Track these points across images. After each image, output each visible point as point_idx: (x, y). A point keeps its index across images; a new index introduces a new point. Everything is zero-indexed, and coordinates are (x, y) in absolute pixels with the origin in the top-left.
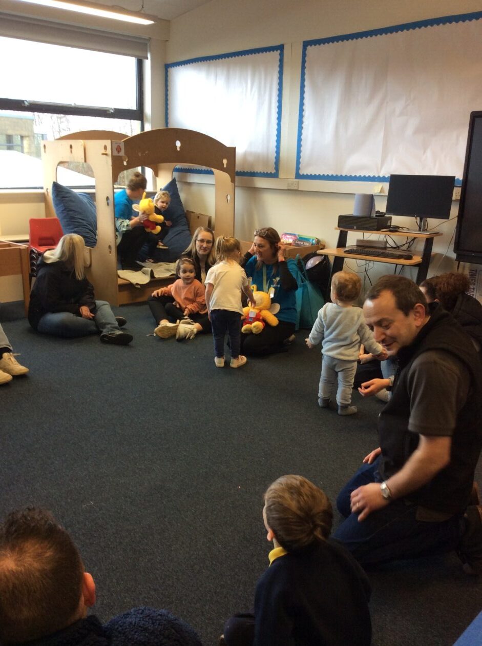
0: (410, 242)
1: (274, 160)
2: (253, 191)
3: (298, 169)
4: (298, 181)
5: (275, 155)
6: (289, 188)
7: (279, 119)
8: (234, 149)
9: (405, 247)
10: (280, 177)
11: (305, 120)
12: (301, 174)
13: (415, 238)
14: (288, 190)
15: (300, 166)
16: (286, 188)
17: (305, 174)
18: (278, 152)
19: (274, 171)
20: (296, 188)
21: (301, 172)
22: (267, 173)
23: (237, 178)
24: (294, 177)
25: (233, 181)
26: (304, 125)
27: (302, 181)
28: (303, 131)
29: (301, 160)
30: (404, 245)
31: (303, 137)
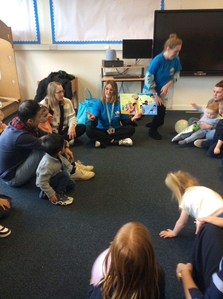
0: (125, 71)
1: (37, 34)
2: (22, 52)
3: (54, 38)
4: (57, 45)
5: (36, 31)
6: (51, 49)
7: (36, 10)
8: (10, 28)
9: (123, 74)
10: (41, 43)
11: (55, 11)
12: (57, 41)
13: (128, 69)
14: (50, 50)
15: (55, 37)
16: (48, 49)
17: (60, 41)
18: (38, 29)
19: (37, 40)
20: (56, 49)
21: (57, 40)
22: (32, 41)
23: (14, 45)
24: (52, 43)
25: (13, 47)
26: (54, 14)
27: (59, 45)
28: (54, 18)
29: (55, 34)
30: (123, 72)
31: (54, 21)
